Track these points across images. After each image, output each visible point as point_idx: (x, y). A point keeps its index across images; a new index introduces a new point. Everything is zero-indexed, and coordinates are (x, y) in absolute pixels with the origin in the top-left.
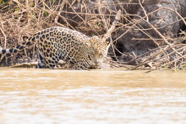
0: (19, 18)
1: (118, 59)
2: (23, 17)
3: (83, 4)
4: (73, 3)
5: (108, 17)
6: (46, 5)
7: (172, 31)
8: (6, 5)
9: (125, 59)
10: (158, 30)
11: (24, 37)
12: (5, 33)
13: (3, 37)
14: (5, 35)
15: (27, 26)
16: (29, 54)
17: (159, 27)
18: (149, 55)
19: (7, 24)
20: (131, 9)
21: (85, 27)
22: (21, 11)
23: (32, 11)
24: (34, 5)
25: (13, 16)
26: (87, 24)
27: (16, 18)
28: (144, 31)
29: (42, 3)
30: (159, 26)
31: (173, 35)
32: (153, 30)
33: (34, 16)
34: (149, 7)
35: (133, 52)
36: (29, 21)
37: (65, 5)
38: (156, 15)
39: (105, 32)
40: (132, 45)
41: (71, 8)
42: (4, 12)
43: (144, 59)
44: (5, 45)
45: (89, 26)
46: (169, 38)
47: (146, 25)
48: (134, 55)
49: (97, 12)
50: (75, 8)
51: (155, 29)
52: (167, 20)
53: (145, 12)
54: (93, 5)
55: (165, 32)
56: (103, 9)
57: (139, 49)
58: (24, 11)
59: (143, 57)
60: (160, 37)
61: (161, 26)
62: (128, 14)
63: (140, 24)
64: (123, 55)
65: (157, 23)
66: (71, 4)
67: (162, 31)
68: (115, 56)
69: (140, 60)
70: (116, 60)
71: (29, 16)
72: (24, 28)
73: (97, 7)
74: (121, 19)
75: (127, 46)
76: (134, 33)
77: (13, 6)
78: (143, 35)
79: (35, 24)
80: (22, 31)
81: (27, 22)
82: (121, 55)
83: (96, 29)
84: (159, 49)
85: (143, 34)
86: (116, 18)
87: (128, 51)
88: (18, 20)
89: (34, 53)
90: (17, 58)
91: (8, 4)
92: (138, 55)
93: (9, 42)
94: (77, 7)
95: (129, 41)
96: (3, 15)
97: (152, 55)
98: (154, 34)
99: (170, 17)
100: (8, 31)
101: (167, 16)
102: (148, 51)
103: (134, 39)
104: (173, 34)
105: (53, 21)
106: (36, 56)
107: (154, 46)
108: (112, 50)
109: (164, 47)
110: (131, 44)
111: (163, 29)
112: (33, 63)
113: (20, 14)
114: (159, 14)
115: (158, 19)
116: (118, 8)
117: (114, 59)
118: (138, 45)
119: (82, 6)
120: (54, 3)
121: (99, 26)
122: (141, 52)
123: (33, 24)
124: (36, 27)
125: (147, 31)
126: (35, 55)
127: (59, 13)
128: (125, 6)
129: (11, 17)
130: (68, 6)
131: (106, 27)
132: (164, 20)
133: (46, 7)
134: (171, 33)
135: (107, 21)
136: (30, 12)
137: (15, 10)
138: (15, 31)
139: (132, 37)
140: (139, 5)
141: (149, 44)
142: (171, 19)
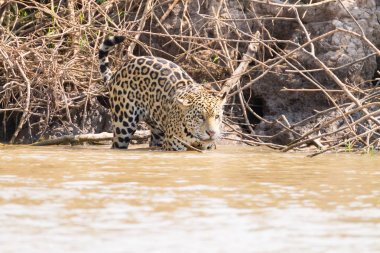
0: (57, 46)
1: (254, 128)
2: (63, 44)
3: (185, 20)
4: (163, 17)
5: (234, 44)
6: (109, 20)
7: (361, 75)
8: (30, 19)
9: (267, 129)
10: (334, 72)
11: (66, 85)
12: (29, 75)
13: (23, 84)
14: (27, 80)
15: (72, 62)
16: (76, 117)
17: (335, 66)
18: (316, 122)
19: (32, 57)
20: (279, 30)
21: (188, 65)
22: (61, 32)
23: (83, 33)
24: (87, 19)
25: (44, 42)
26: (192, 59)
27: (51, 46)
28: (305, 73)
29: (102, 16)
30: (336, 63)
31: (363, 82)
32: (324, 71)
33: (85, 43)
34: (317, 26)
35: (284, 116)
36: (76, 51)
37: (148, 21)
38: (330, 42)
39: (228, 74)
40: (282, 101)
41: (160, 27)
42: (26, 34)
43: (305, 131)
44: (28, 100)
45: (196, 63)
46: (356, 88)
47: (309, 62)
48: (285, 121)
49: (211, 34)
50: (169, 26)
51: (328, 69)
52: (353, 52)
53: (308, 35)
54: (205, 21)
55: (349, 76)
56: (224, 30)
57: (296, 110)
58: (66, 31)
59: (303, 125)
60: (337, 86)
61: (340, 65)
62: (274, 40)
63: (297, 59)
64: (264, 121)
65: (333, 58)
66: (160, 18)
67: (342, 75)
68: (248, 123)
69: (298, 132)
70: (249, 132)
71: (76, 42)
72: (65, 66)
73: (213, 26)
74: (261, 49)
75: (271, 104)
76: (287, 77)
77: (44, 21)
78: (305, 83)
79: (89, 59)
80: (61, 72)
81: (72, 54)
82: (259, 121)
83: (211, 69)
84: (335, 110)
85: (304, 80)
86: (251, 47)
87: (273, 114)
88: (55, 51)
89: (85, 116)
90: (51, 126)
91: (35, 18)
92: (294, 121)
93: (35, 94)
94: (171, 24)
95: (276, 93)
96: (24, 40)
97: (321, 121)
98: (326, 81)
99: (358, 46)
100: (34, 71)
101: (352, 44)
102: (314, 113)
103: (285, 89)
104: (365, 79)
105: (125, 53)
106: (89, 122)
107: (325, 103)
108: (242, 111)
109: (346, 106)
110: (279, 100)
111: (344, 69)
112: (83, 136)
113: (59, 38)
114: (336, 39)
115: (334, 50)
116: (254, 28)
117: (245, 129)
118: (293, 101)
119: (182, 24)
120: (127, 17)
121: (216, 62)
122: (299, 116)
123: (83, 57)
124: (89, 63)
125: (312, 73)
126: (87, 119)
127: (137, 37)
128: (268, 23)
129: (40, 43)
130: (155, 22)
131: (230, 64)
132: (346, 52)
133: (110, 25)
134: (359, 78)
135: (232, 52)
136: (78, 34)
137: (47, 30)
138: (47, 72)
139: (282, 84)
140: (297, 22)
141: (315, 101)
142: (360, 50)
